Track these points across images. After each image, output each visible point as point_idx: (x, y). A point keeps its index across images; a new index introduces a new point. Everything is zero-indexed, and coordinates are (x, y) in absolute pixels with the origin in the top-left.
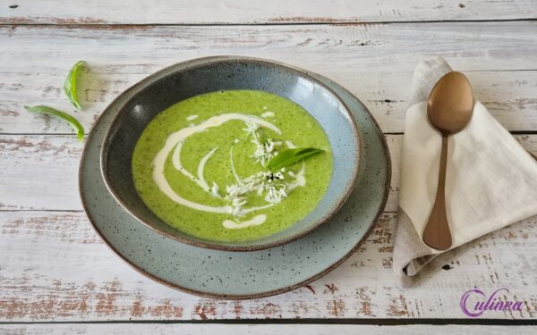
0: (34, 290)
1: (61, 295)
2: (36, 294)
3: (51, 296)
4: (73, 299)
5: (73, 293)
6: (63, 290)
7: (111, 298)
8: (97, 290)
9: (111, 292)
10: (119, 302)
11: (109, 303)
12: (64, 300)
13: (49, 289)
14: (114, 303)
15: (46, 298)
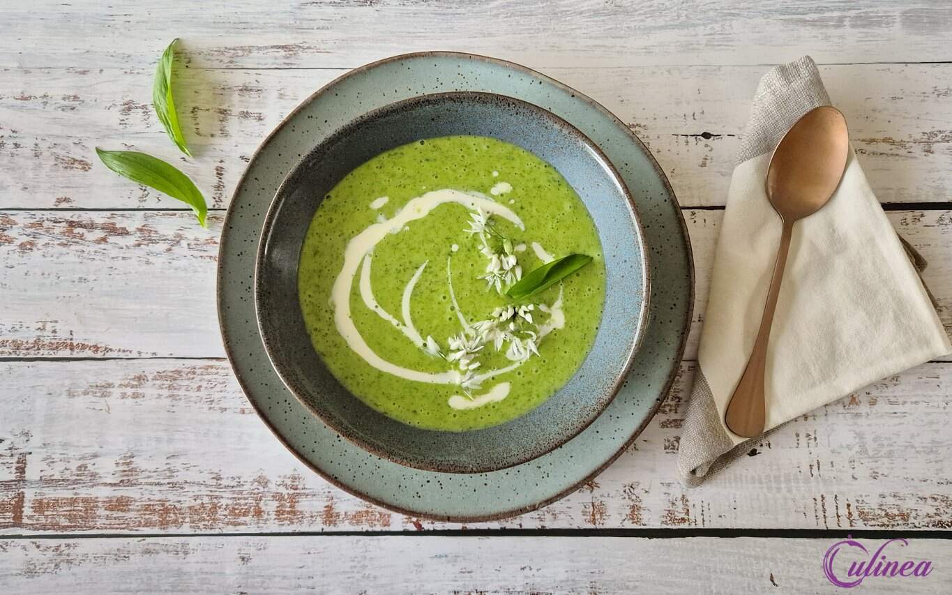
0: (187, 487)
1: (224, 495)
2: (191, 494)
3: (211, 497)
4: (242, 502)
5: (241, 492)
6: (225, 487)
7: (293, 499)
8: (272, 487)
9: (292, 491)
10: (304, 505)
11: (290, 507)
12: (230, 502)
13: (207, 486)
14: (298, 507)
15: (206, 500)
